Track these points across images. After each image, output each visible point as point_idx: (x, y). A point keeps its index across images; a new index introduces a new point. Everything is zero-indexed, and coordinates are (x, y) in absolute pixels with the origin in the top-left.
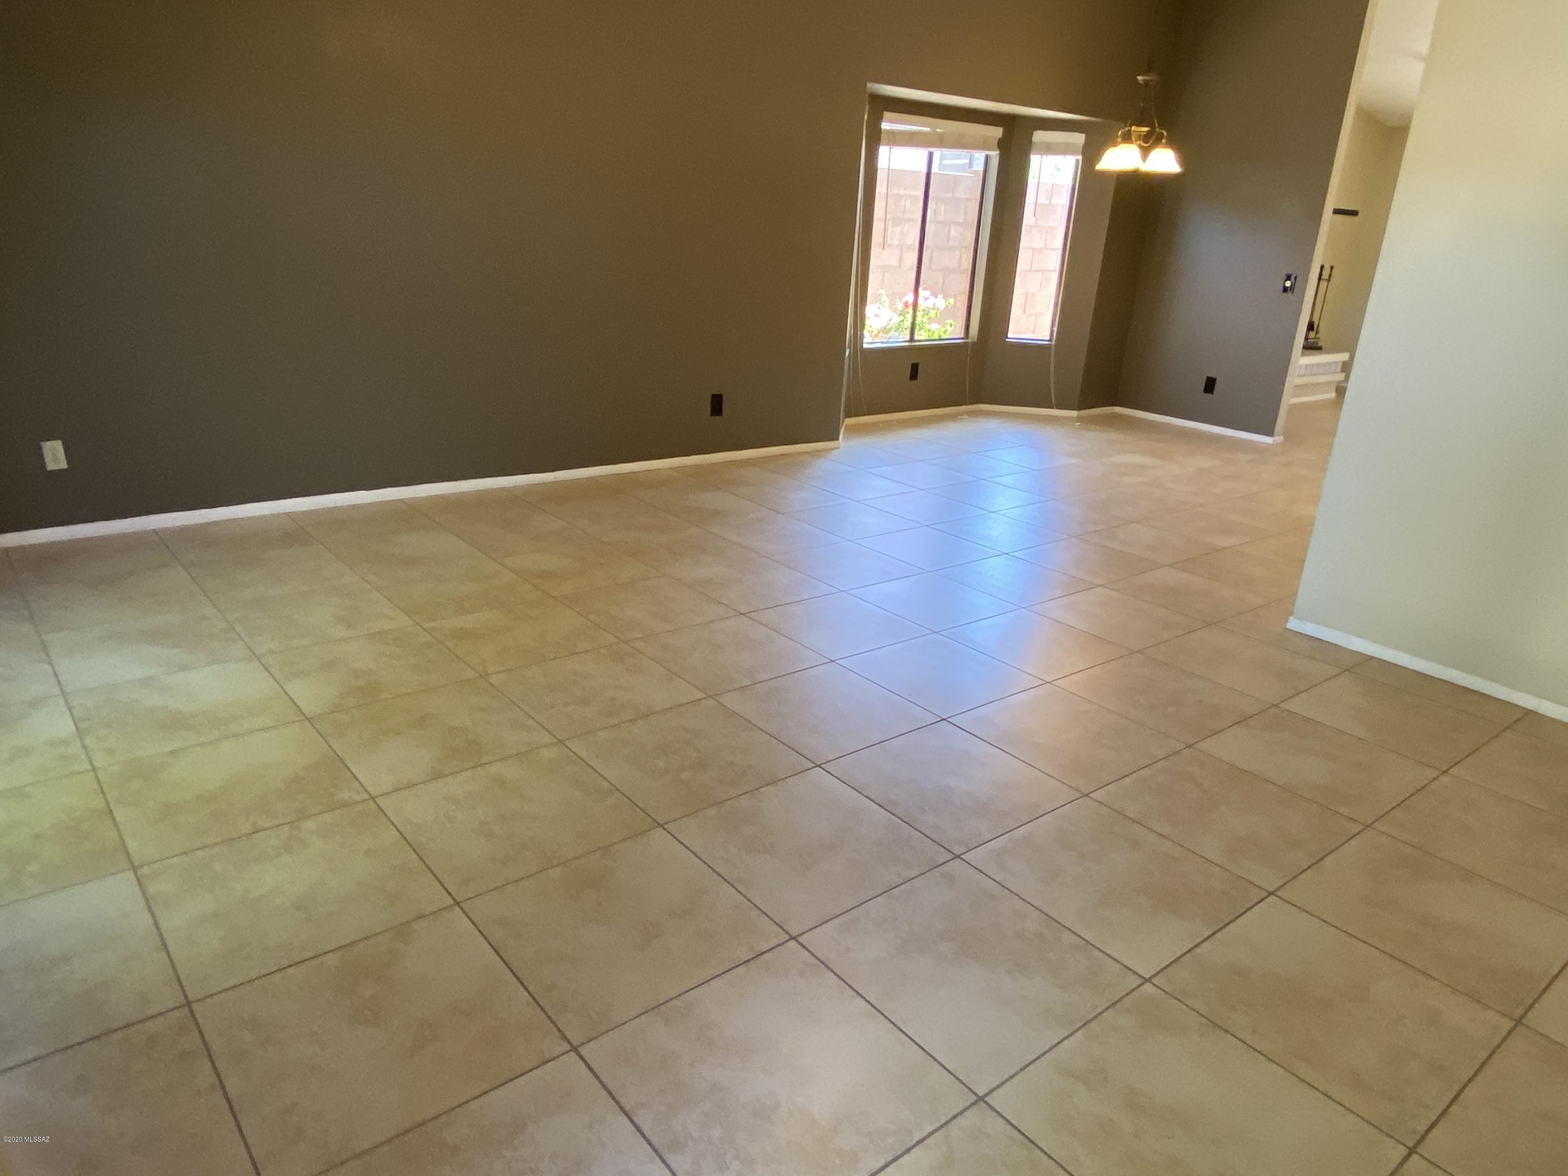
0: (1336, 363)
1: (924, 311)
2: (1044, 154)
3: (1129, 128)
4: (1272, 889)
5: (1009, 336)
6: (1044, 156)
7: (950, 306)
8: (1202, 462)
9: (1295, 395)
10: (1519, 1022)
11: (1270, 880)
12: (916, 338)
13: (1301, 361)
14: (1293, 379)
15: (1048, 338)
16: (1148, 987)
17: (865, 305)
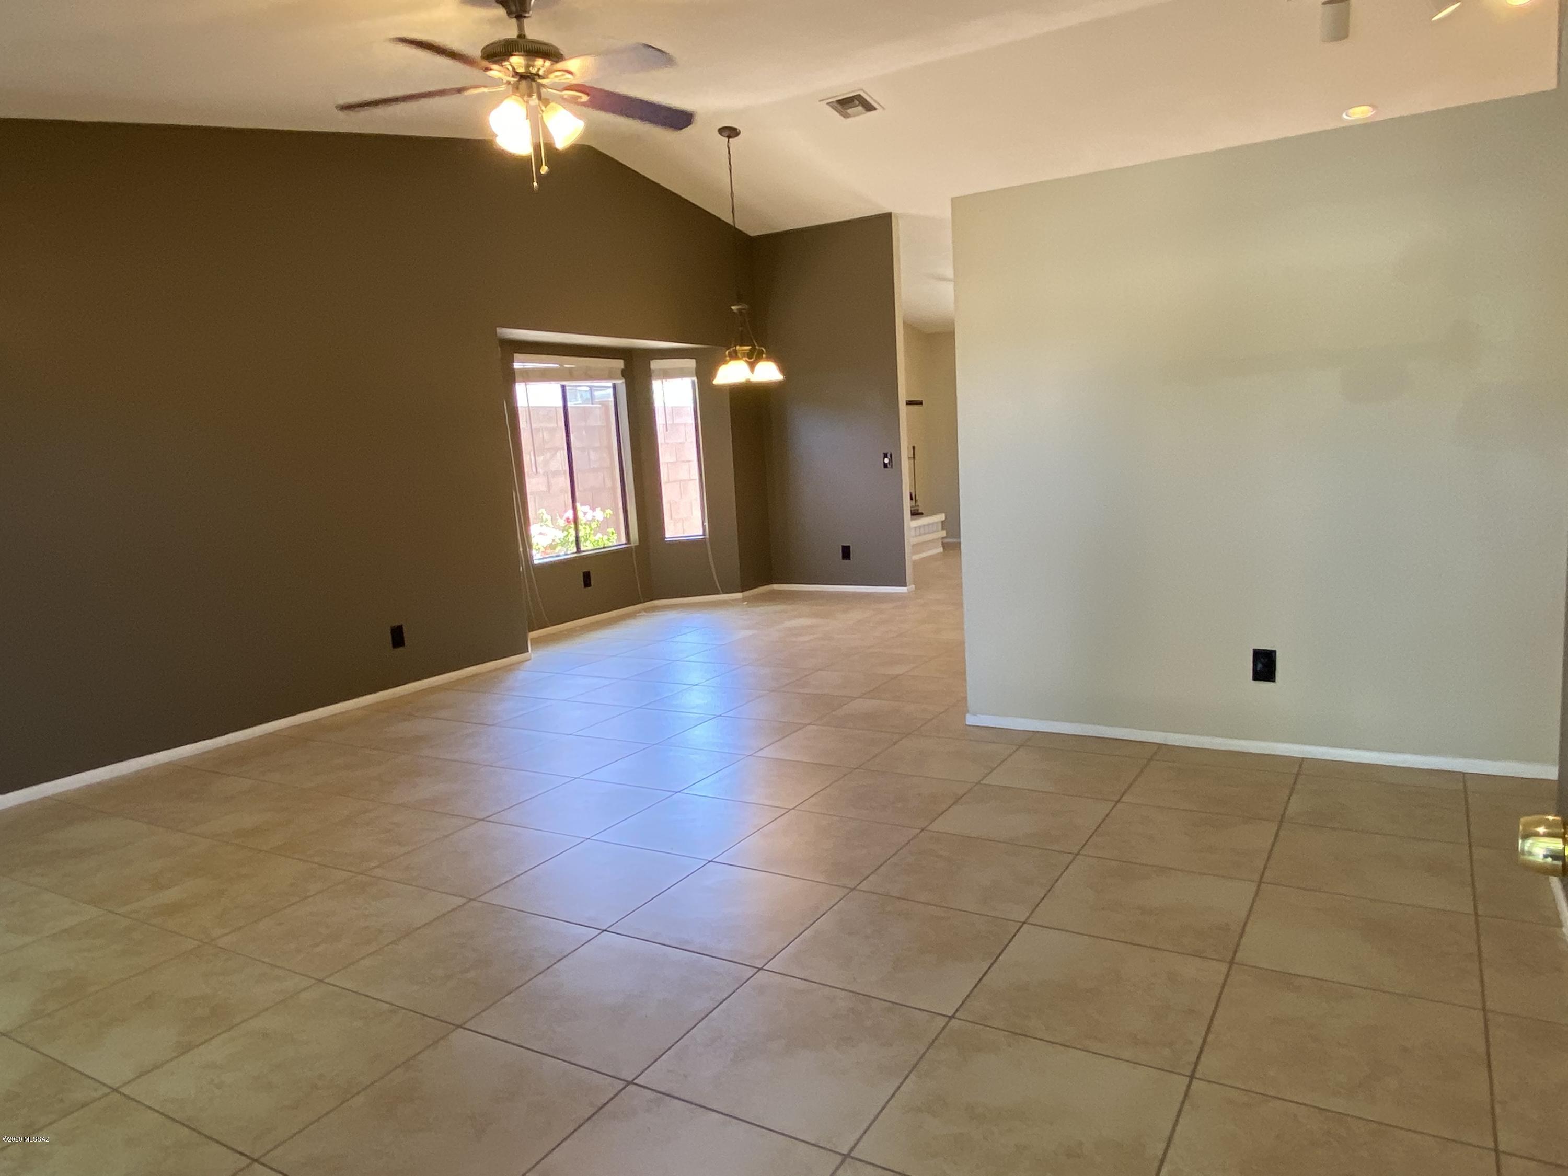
0: (937, 523)
1: (585, 524)
2: (664, 378)
3: (734, 348)
4: (1023, 920)
5: (667, 536)
6: (664, 381)
7: (608, 517)
8: (856, 615)
9: (914, 553)
10: (1232, 962)
11: (1019, 913)
12: (583, 548)
13: (911, 525)
14: (910, 539)
15: (701, 533)
16: (954, 1023)
17: (529, 525)
